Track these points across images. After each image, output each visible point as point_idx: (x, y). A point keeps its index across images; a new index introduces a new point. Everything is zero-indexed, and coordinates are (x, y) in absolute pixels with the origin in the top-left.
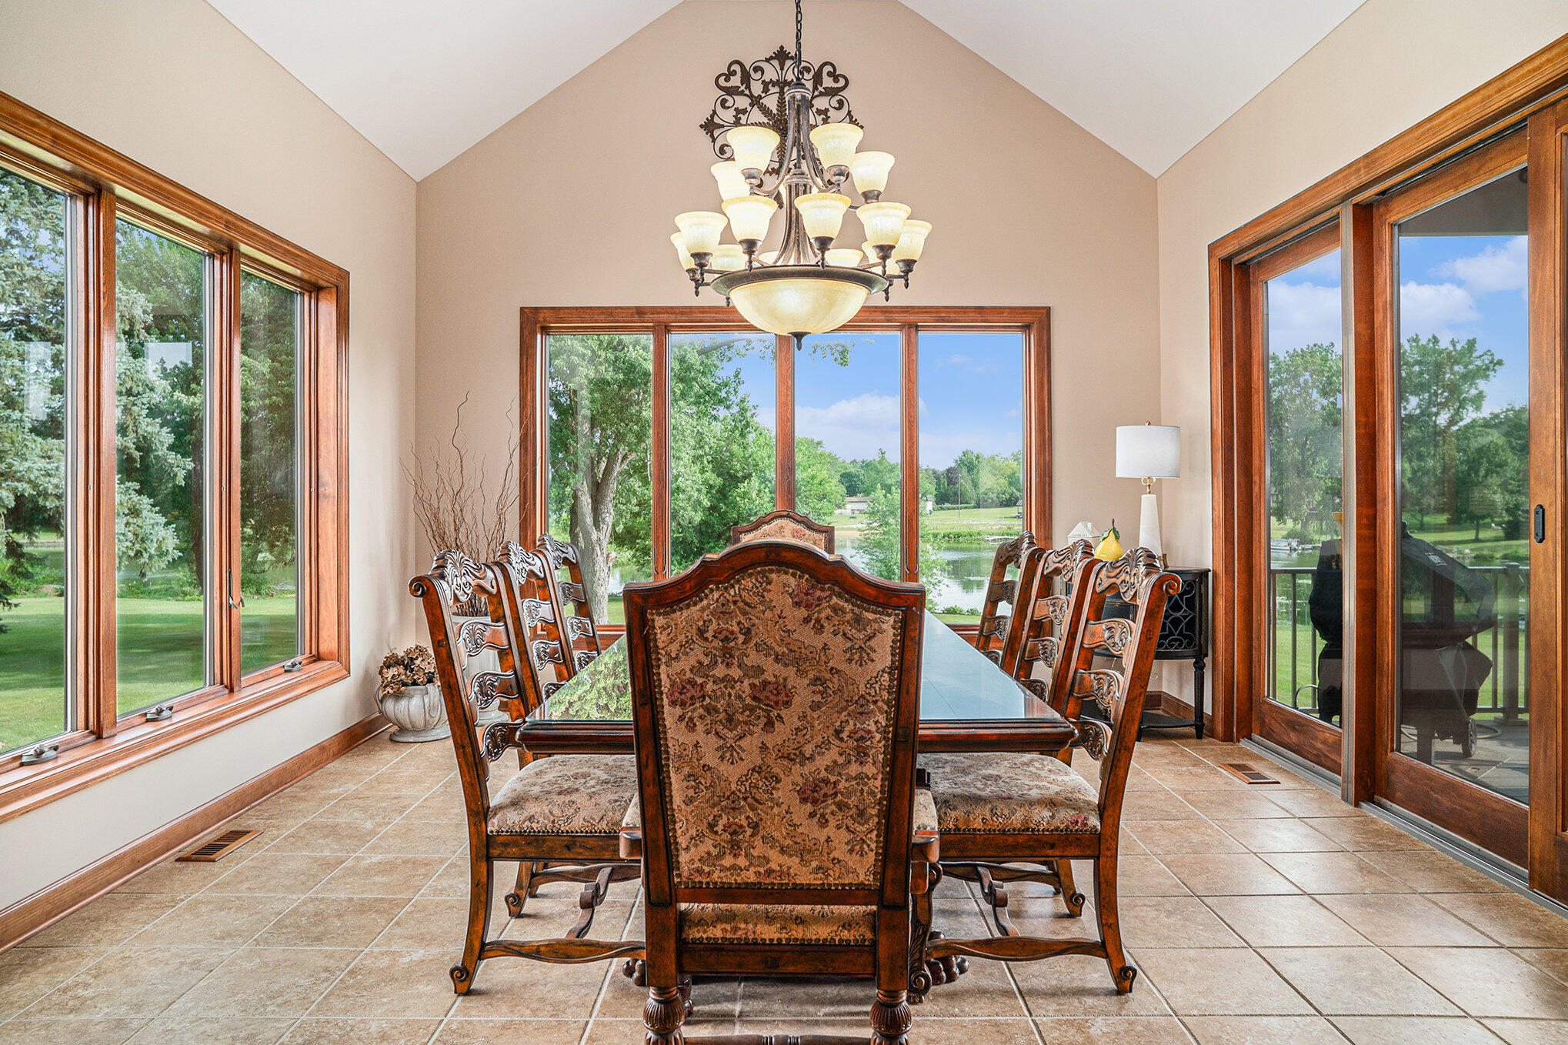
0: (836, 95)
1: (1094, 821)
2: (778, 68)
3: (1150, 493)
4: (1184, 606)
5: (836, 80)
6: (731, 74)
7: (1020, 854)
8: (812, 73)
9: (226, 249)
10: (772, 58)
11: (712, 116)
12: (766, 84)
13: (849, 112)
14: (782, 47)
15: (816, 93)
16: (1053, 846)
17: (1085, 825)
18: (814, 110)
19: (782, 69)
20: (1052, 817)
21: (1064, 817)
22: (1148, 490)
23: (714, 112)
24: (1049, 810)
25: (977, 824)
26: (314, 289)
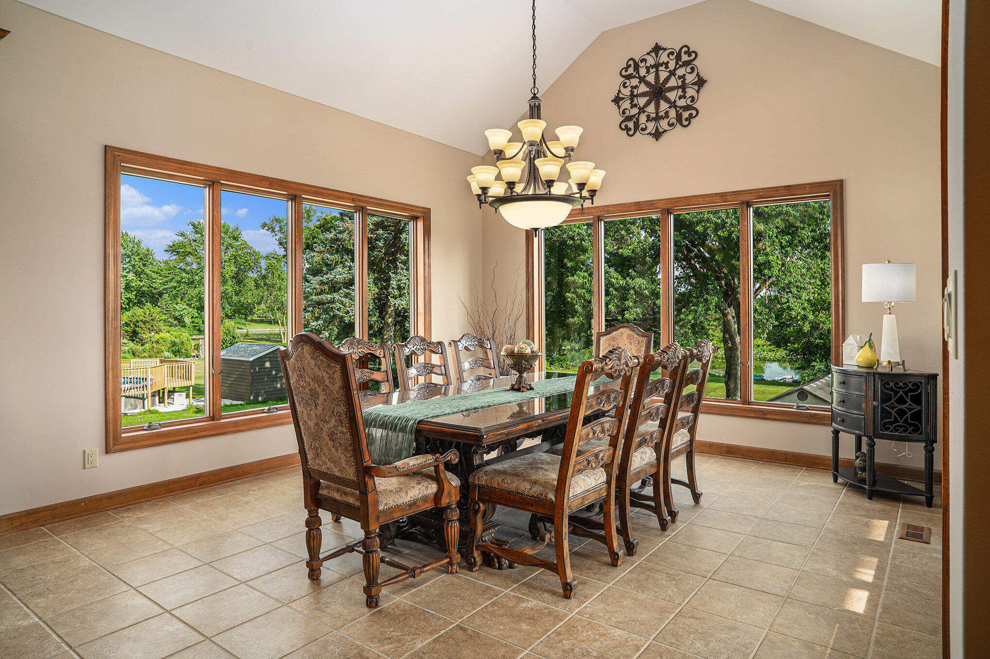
0: (690, 64)
1: (552, 496)
2: (655, 57)
3: (890, 314)
4: (909, 401)
5: (690, 55)
6: (629, 66)
7: (516, 506)
8: (675, 54)
9: (361, 209)
10: (651, 52)
11: (618, 94)
12: (648, 69)
13: (698, 73)
14: (657, 44)
15: (678, 66)
16: (532, 505)
17: (546, 497)
18: (677, 77)
19: (657, 57)
20: (530, 489)
21: (536, 490)
22: (888, 312)
23: (619, 91)
24: (530, 485)
25: (495, 485)
26: (415, 218)
